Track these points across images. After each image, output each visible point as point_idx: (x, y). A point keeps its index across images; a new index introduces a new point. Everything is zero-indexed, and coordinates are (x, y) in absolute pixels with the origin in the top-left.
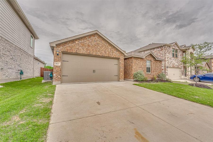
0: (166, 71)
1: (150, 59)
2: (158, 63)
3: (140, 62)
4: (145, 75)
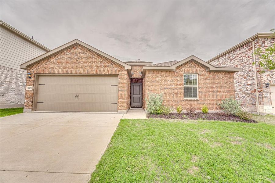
0: (264, 93)
1: (194, 70)
2: (222, 77)
3: (166, 78)
4: (179, 103)
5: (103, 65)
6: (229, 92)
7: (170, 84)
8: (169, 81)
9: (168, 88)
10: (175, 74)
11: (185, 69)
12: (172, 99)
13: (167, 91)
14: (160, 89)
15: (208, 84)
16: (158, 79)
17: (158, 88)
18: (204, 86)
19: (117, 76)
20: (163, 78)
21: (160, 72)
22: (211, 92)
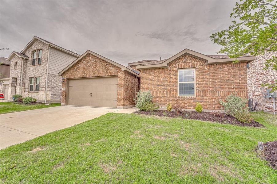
1: (190, 64)
2: (227, 70)
3: (159, 75)
4: (171, 101)
5: (107, 68)
6: (237, 87)
7: (163, 82)
8: (162, 78)
9: (160, 86)
10: (168, 71)
11: (180, 65)
12: (165, 96)
13: (159, 88)
16: (151, 77)
17: (151, 86)
18: (202, 82)
19: (116, 76)
20: (156, 76)
21: (153, 70)
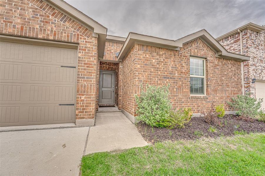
0: (251, 89)
1: (203, 53)
3: (166, 60)
4: (183, 102)
7: (172, 72)
8: (171, 66)
9: (168, 78)
10: (178, 56)
11: (192, 51)
12: (175, 96)
13: (167, 82)
14: (157, 79)
15: (217, 74)
16: (154, 61)
17: (154, 77)
18: (213, 77)
20: (162, 60)
21: (158, 50)
22: (220, 87)
